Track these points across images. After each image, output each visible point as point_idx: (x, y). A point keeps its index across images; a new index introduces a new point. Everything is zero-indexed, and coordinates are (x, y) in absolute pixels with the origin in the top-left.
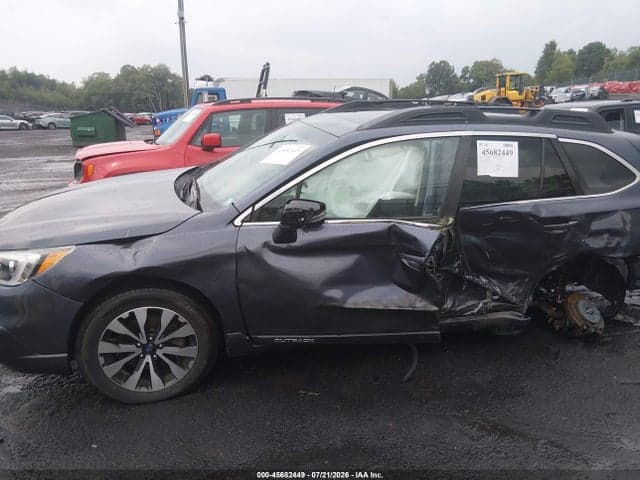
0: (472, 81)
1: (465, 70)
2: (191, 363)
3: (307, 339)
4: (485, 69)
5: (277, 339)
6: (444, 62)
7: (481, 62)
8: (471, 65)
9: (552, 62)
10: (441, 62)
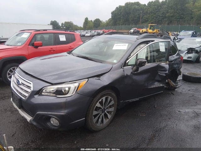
0: (65, 27)
1: (62, 24)
2: (112, 113)
3: (137, 99)
4: (68, 24)
5: (130, 101)
6: (55, 21)
7: (67, 22)
8: (64, 23)
9: (87, 23)
10: (54, 21)
